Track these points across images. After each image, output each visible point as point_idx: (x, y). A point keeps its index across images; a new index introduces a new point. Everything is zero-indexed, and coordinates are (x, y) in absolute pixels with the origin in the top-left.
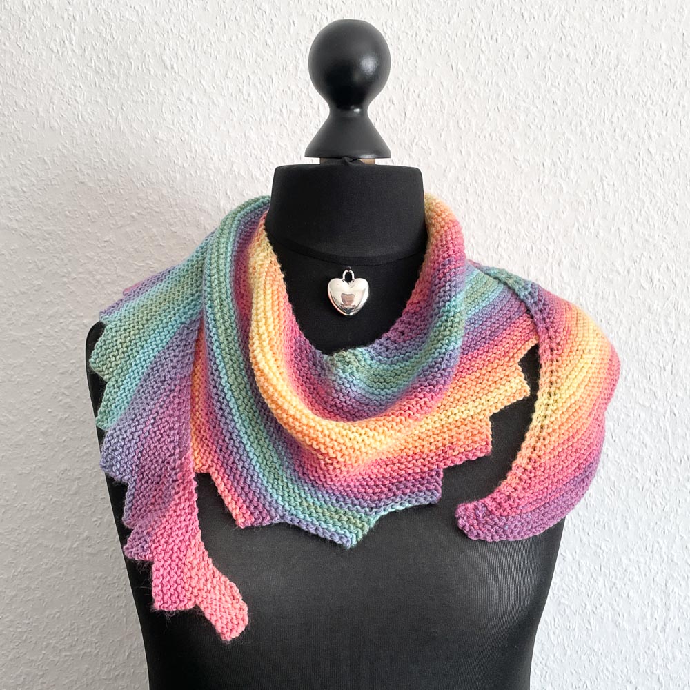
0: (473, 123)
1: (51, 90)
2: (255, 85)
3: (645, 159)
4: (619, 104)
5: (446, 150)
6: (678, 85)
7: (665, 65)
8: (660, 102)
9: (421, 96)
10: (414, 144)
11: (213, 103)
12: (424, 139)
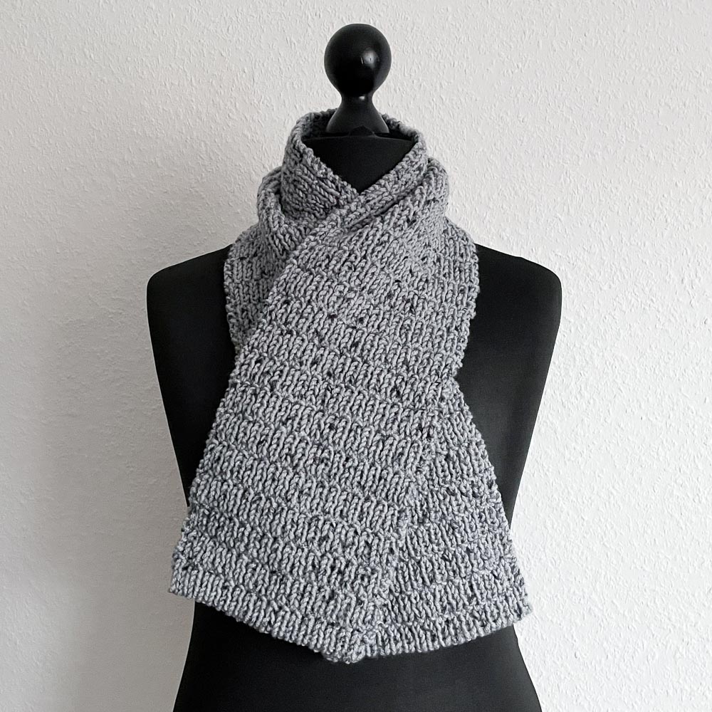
0: (304, 83)
1: (12, 81)
2: (147, 66)
3: (438, 104)
4: (416, 60)
5: (285, 105)
6: (462, 40)
7: (452, 24)
8: (448, 55)
9: (265, 65)
10: (261, 103)
11: (119, 82)
12: (268, 98)
